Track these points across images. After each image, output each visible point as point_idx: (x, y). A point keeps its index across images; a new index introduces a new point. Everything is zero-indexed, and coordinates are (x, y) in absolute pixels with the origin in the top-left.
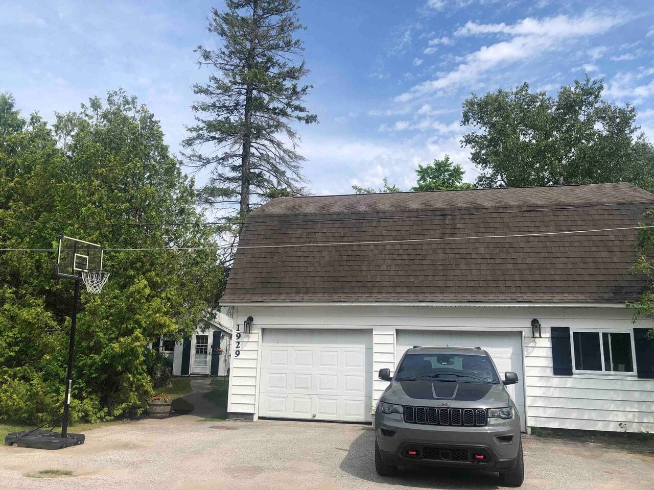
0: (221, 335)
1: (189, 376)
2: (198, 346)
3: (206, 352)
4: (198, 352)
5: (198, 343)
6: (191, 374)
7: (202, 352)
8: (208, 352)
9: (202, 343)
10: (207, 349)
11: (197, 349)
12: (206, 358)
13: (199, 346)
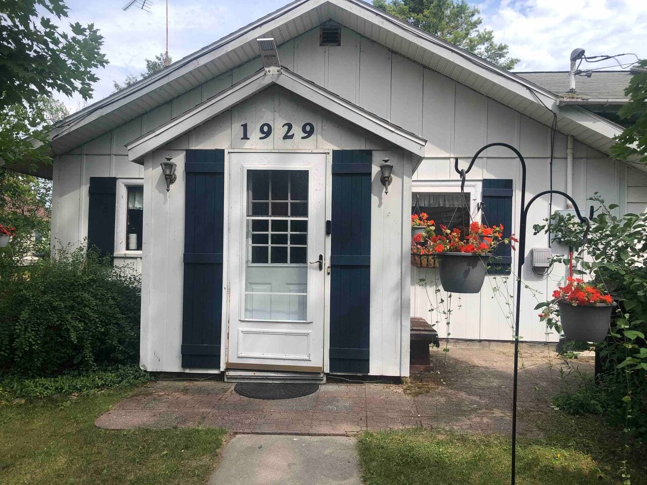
0: (375, 170)
1: (220, 377)
2: (257, 225)
3: (300, 256)
4: (259, 256)
5: (256, 209)
6: (231, 367)
7: (279, 257)
8: (312, 257)
9: (280, 210)
10: (303, 239)
11: (256, 239)
12: (303, 285)
13: (262, 225)
